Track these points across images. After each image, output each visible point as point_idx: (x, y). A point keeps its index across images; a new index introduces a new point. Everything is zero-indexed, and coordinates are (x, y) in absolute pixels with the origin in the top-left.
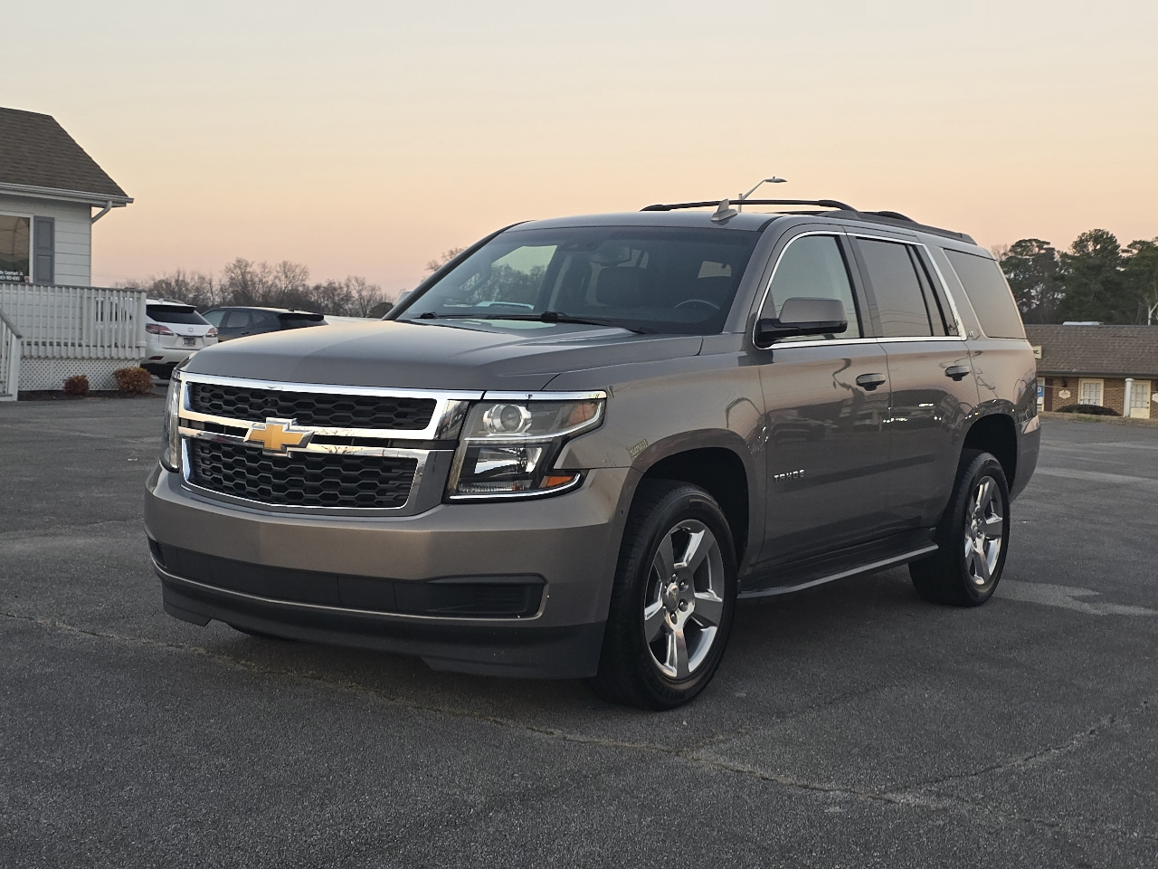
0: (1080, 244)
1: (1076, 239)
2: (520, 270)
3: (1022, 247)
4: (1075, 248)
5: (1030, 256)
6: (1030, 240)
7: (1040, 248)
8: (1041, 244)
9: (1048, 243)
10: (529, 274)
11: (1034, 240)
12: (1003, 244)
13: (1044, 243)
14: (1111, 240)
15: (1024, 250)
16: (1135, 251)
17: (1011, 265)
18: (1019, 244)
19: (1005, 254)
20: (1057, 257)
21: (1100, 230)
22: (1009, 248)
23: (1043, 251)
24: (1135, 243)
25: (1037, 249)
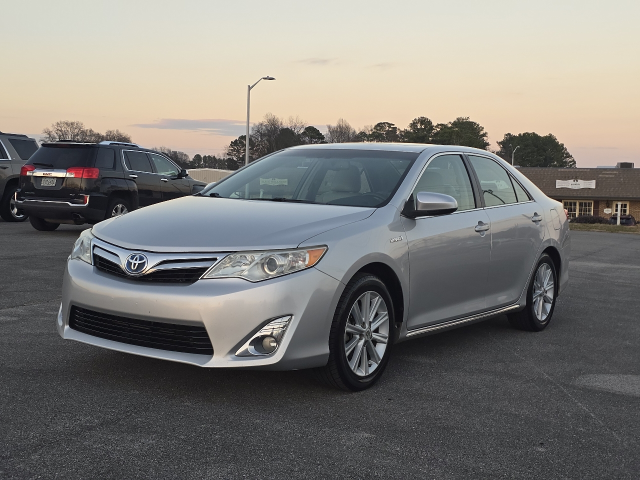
0: (413, 125)
1: (411, 122)
2: (99, 133)
3: (380, 126)
4: (411, 127)
5: (384, 131)
6: (384, 123)
7: (390, 127)
8: (390, 125)
9: (394, 125)
10: (105, 135)
11: (386, 123)
12: (370, 125)
13: (391, 124)
14: (430, 123)
15: (381, 128)
16: (438, 129)
17: (375, 136)
18: (379, 125)
19: (371, 130)
20: (398, 133)
21: (423, 117)
22: (373, 127)
23: (390, 129)
24: (438, 125)
25: (388, 128)
